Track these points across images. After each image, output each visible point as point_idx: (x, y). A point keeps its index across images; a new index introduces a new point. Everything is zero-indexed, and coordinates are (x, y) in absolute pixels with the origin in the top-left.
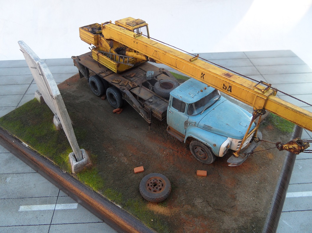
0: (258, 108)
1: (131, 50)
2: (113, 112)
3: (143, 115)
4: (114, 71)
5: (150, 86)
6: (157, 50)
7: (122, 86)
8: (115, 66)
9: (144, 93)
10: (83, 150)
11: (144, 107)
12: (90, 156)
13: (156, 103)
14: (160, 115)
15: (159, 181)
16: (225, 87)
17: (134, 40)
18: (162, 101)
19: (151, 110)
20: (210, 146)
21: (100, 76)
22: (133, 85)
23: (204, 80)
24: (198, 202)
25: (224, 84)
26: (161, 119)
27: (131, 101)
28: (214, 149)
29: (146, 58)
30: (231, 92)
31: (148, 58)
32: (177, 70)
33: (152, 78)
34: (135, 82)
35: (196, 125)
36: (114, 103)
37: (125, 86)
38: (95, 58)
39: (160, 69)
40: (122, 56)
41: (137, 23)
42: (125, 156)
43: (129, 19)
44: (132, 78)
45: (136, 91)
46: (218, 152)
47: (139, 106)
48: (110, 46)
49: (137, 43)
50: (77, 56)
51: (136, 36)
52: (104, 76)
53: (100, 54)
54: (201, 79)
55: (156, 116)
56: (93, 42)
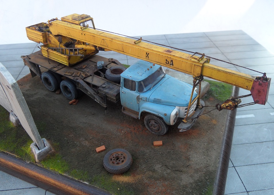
0: (197, 75)
1: (79, 43)
2: (69, 104)
3: (99, 100)
4: (66, 65)
5: (101, 75)
6: (105, 38)
7: (75, 77)
8: (66, 59)
9: (97, 81)
10: (44, 139)
11: (98, 93)
12: (52, 144)
13: (109, 88)
14: (114, 98)
15: (120, 155)
16: (167, 62)
17: (82, 32)
18: (115, 85)
19: (105, 94)
20: (162, 116)
21: (52, 71)
22: (86, 74)
23: (149, 59)
24: (158, 167)
25: (166, 60)
26: (116, 101)
27: (86, 89)
28: (165, 118)
29: (95, 48)
30: (173, 65)
31: (97, 48)
32: (124, 54)
33: (102, 67)
34: (87, 72)
35: (147, 100)
36: (70, 95)
37: (78, 77)
38: (45, 54)
39: (109, 59)
40: (72, 48)
41: (83, 17)
42: (86, 139)
43: (74, 15)
44: (83, 69)
45: (89, 80)
46: (169, 120)
47: (94, 93)
48: (59, 42)
49: (85, 34)
50: (27, 56)
51: (82, 28)
52: (56, 70)
53: (50, 50)
54: (146, 58)
55: (111, 99)
56: (42, 40)
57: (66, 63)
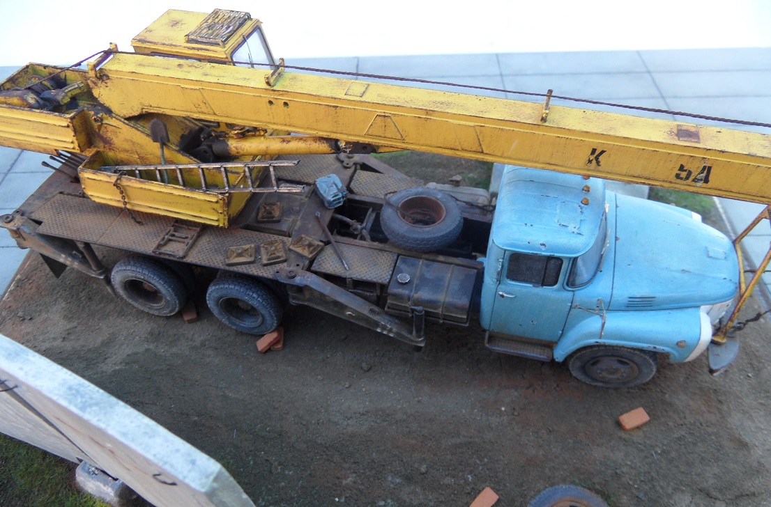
1: (248, 132)
3: (394, 330)
4: (215, 224)
5: (356, 230)
6: (388, 112)
8: (217, 207)
9: (362, 262)
11: (384, 305)
13: (425, 280)
14: (460, 314)
17: (271, 96)
18: (436, 265)
19: (422, 309)
20: (666, 348)
21: (167, 257)
22: (309, 245)
23: (602, 168)
25: (681, 167)
26: (466, 321)
27: (336, 303)
29: (330, 146)
30: (708, 181)
31: (343, 144)
33: (343, 197)
34: (302, 232)
35: (604, 307)
36: (248, 323)
37: (287, 261)
38: (105, 196)
39: (338, 158)
43: (175, 16)
44: (280, 221)
45: (329, 263)
46: (686, 355)
47: (371, 310)
48: (155, 140)
49: (286, 104)
50: (17, 212)
51: (272, 81)
52: (181, 254)
53: (128, 179)
54: (586, 167)
55: (444, 319)
56: (72, 142)
57: (216, 218)
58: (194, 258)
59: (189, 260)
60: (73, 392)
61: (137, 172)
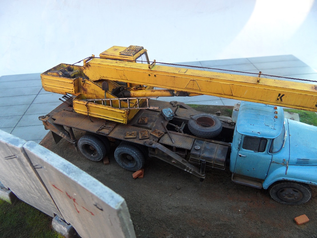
1: (141, 88)
2: (134, 178)
3: (192, 170)
4: (122, 122)
5: (177, 129)
6: (195, 79)
7: (144, 139)
8: (124, 115)
9: (180, 141)
13: (206, 149)
14: (221, 164)
17: (150, 73)
19: (205, 161)
21: (101, 134)
22: (158, 133)
23: (282, 102)
27: (168, 157)
29: (171, 93)
31: (174, 92)
32: (234, 99)
37: (149, 138)
38: (81, 110)
39: (171, 103)
41: (135, 50)
43: (117, 48)
47: (183, 161)
48: (103, 89)
49: (155, 76)
50: (47, 115)
51: (151, 67)
52: (107, 133)
53: (91, 103)
54: (276, 102)
55: (214, 166)
56: (72, 89)
57: (122, 120)
58: (112, 135)
59: (110, 135)
60: (65, 167)
61: (95, 101)
